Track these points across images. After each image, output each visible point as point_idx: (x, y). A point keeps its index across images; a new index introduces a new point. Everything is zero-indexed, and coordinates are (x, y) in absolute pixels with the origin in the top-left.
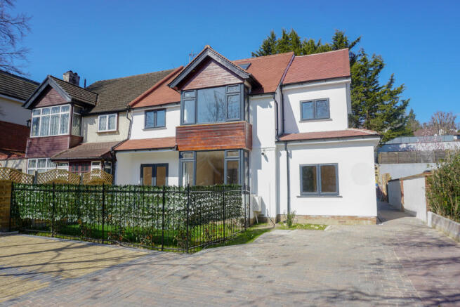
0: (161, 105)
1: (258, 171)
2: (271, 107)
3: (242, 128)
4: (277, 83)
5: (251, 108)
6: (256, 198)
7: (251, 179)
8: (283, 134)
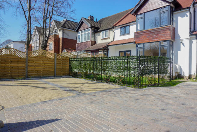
0: (127, 24)
1: (179, 52)
2: (187, 16)
3: (169, 29)
4: (191, 2)
5: (175, 19)
6: (177, 66)
7: (174, 56)
8: (194, 31)
